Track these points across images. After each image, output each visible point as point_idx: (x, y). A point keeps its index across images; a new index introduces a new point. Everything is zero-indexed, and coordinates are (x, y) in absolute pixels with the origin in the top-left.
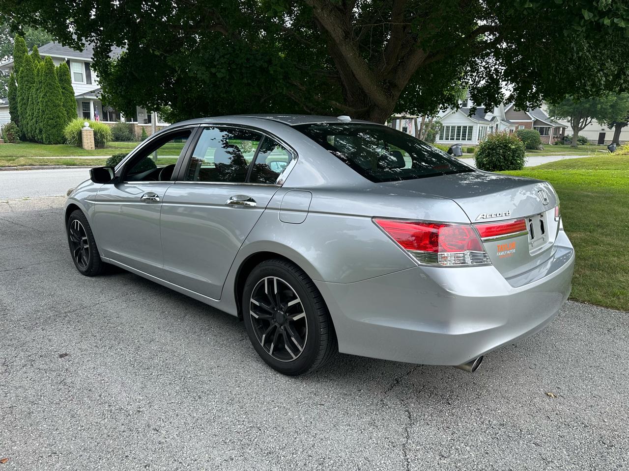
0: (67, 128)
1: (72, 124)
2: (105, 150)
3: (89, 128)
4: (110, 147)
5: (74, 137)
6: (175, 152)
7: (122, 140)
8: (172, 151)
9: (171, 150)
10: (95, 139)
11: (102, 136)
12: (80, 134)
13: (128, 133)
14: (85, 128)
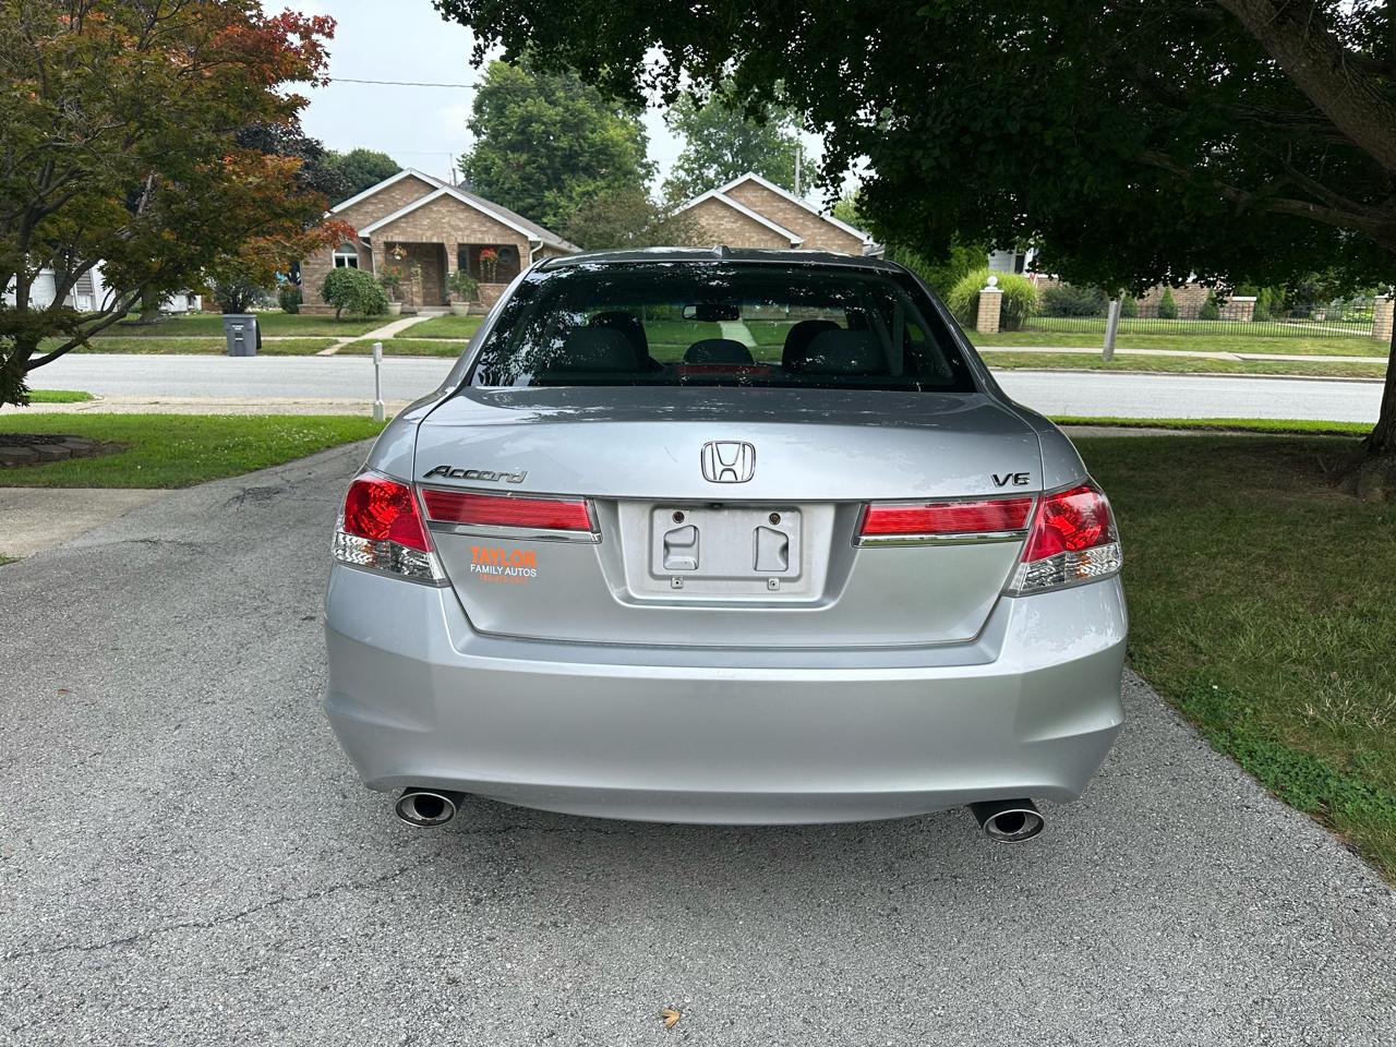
0: (955, 290)
1: (966, 282)
2: (1018, 334)
3: (996, 290)
4: (1033, 328)
5: (962, 307)
6: (1173, 341)
7: (1076, 315)
8: (1166, 340)
9: (1168, 337)
10: (1002, 310)
11: (1018, 305)
12: (975, 300)
13: (1091, 298)
14: (987, 289)
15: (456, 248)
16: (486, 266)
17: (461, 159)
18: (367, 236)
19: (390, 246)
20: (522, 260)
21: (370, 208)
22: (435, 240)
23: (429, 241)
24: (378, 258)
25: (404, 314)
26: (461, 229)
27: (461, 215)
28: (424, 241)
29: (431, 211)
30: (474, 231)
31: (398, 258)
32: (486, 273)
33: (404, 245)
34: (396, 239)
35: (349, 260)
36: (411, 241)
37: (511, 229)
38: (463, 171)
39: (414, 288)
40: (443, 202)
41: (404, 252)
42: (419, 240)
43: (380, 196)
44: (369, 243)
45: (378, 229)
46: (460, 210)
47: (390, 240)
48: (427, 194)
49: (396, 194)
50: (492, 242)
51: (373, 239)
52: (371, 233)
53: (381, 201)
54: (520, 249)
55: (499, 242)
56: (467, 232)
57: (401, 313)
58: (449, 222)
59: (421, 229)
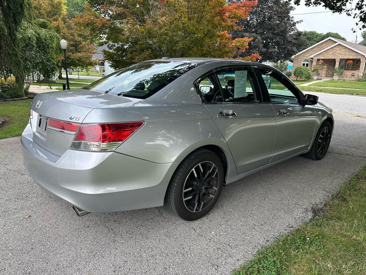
15: (339, 60)
16: (348, 66)
17: (363, 32)
18: (312, 57)
19: (318, 60)
20: (361, 63)
21: (315, 49)
22: (333, 58)
23: (331, 58)
24: (314, 63)
25: (318, 79)
26: (342, 54)
27: (343, 50)
28: (329, 58)
29: (334, 49)
30: (346, 55)
31: (320, 63)
32: (348, 67)
33: (323, 60)
34: (321, 58)
35: (306, 64)
36: (325, 58)
37: (359, 53)
38: (363, 36)
39: (323, 72)
40: (338, 46)
41: (322, 62)
42: (328, 58)
43: (319, 46)
44: (313, 59)
45: (316, 55)
46: (344, 49)
47: (319, 58)
48: (333, 44)
49: (324, 45)
50: (351, 58)
51: (314, 58)
52: (314, 56)
53: (319, 47)
54: (362, 60)
55: (354, 58)
56: (344, 55)
57: (317, 79)
58: (338, 52)
59: (329, 55)
